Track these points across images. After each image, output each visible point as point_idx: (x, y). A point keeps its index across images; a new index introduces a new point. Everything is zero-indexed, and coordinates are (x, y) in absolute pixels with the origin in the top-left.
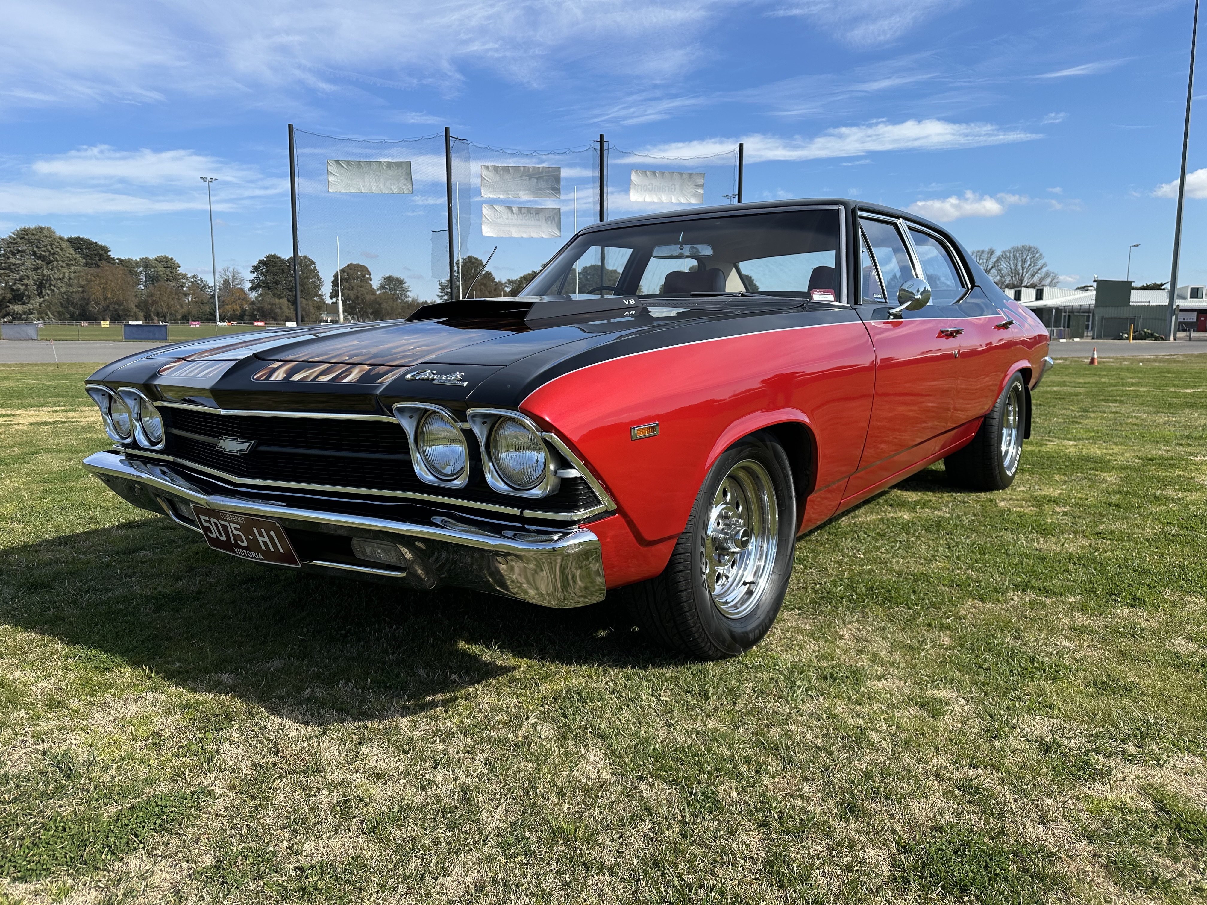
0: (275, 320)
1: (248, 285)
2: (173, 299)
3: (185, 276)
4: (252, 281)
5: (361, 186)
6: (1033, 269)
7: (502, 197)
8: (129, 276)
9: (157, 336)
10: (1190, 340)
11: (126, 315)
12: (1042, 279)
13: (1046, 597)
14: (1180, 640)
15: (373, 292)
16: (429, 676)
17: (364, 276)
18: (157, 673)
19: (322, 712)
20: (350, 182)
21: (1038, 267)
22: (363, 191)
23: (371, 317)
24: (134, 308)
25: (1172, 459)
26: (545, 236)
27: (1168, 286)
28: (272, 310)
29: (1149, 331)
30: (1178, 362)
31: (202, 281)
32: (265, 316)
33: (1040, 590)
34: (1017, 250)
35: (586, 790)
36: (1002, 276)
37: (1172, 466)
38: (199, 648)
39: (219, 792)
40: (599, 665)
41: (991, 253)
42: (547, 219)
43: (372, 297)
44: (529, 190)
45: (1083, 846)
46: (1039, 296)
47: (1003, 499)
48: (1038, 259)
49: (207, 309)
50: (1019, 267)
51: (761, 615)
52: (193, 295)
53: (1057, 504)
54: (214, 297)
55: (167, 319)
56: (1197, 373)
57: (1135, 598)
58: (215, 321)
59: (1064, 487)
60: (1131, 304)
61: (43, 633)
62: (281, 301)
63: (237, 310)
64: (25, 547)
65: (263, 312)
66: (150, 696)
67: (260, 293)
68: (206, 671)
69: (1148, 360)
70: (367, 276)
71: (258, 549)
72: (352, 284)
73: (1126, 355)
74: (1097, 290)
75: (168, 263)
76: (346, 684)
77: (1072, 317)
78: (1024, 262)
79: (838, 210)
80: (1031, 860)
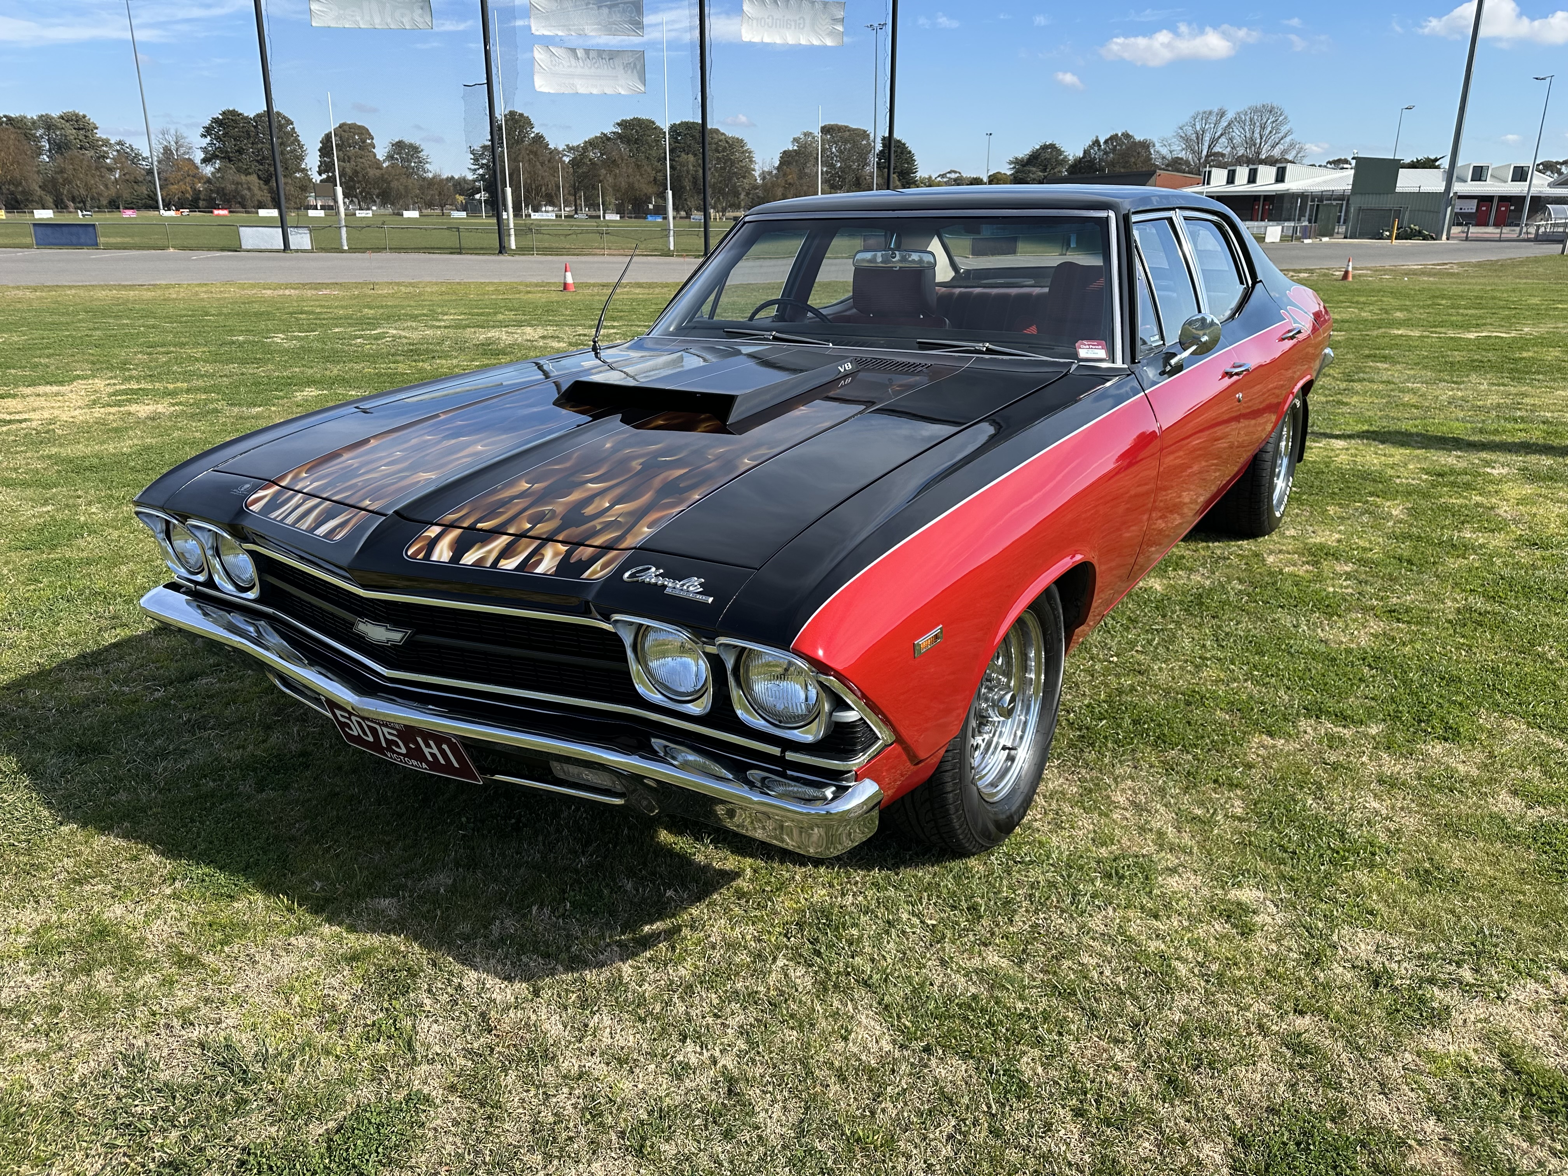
0: (244, 207)
1: (199, 156)
2: (93, 176)
3: (106, 143)
4: (204, 150)
5: (358, 18)
6: (1275, 138)
7: (560, 33)
8: (25, 142)
9: (82, 240)
10: (1467, 239)
11: (27, 200)
12: (1285, 152)
13: (1344, 726)
14: (1504, 796)
15: (378, 165)
16: (638, 891)
17: (364, 142)
18: (300, 905)
19: (524, 959)
20: (341, 12)
21: (1280, 135)
22: (362, 26)
23: (378, 201)
24: (37, 188)
25: (1466, 474)
26: (623, 93)
27: (1445, 163)
28: (236, 191)
29: (1417, 228)
30: (1452, 275)
31: (132, 150)
32: (229, 201)
33: (1336, 716)
34: (1255, 110)
35: (871, 1072)
36: (1233, 148)
37: (1468, 486)
38: (338, 855)
39: (437, 1095)
40: (840, 868)
41: (1222, 114)
42: (626, 66)
43: (378, 173)
44: (599, 24)
45: (1431, 1125)
46: (1280, 177)
47: (1271, 552)
48: (1281, 124)
49: (144, 190)
50: (1257, 135)
51: (1024, 787)
52: (121, 169)
53: (1337, 559)
54: (153, 173)
55: (88, 205)
56: (1477, 297)
57: (1447, 728)
58: (157, 208)
59: (1342, 528)
60: (1398, 190)
61: (126, 836)
62: (249, 178)
63: (187, 191)
64: (41, 676)
65: (225, 195)
66: (300, 942)
67: (217, 166)
68: (359, 896)
69: (1414, 273)
70: (369, 141)
71: (421, 757)
72: (350, 154)
73: (1388, 264)
74: (1357, 168)
75: (78, 122)
76: (541, 908)
77: (1321, 208)
78: (1263, 127)
79: (1107, 218)
80: (1380, 1151)
